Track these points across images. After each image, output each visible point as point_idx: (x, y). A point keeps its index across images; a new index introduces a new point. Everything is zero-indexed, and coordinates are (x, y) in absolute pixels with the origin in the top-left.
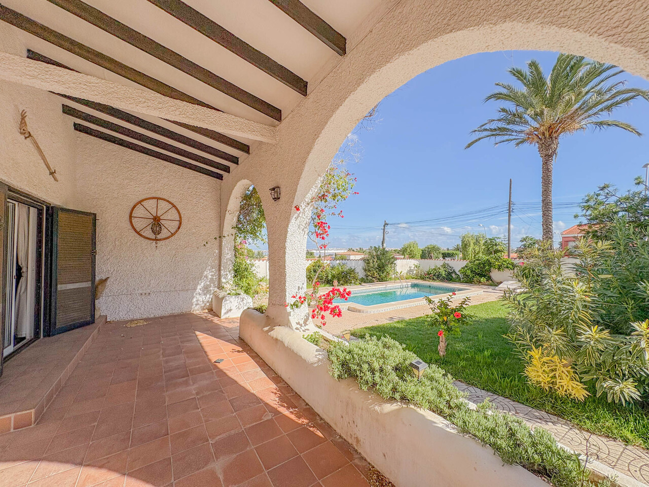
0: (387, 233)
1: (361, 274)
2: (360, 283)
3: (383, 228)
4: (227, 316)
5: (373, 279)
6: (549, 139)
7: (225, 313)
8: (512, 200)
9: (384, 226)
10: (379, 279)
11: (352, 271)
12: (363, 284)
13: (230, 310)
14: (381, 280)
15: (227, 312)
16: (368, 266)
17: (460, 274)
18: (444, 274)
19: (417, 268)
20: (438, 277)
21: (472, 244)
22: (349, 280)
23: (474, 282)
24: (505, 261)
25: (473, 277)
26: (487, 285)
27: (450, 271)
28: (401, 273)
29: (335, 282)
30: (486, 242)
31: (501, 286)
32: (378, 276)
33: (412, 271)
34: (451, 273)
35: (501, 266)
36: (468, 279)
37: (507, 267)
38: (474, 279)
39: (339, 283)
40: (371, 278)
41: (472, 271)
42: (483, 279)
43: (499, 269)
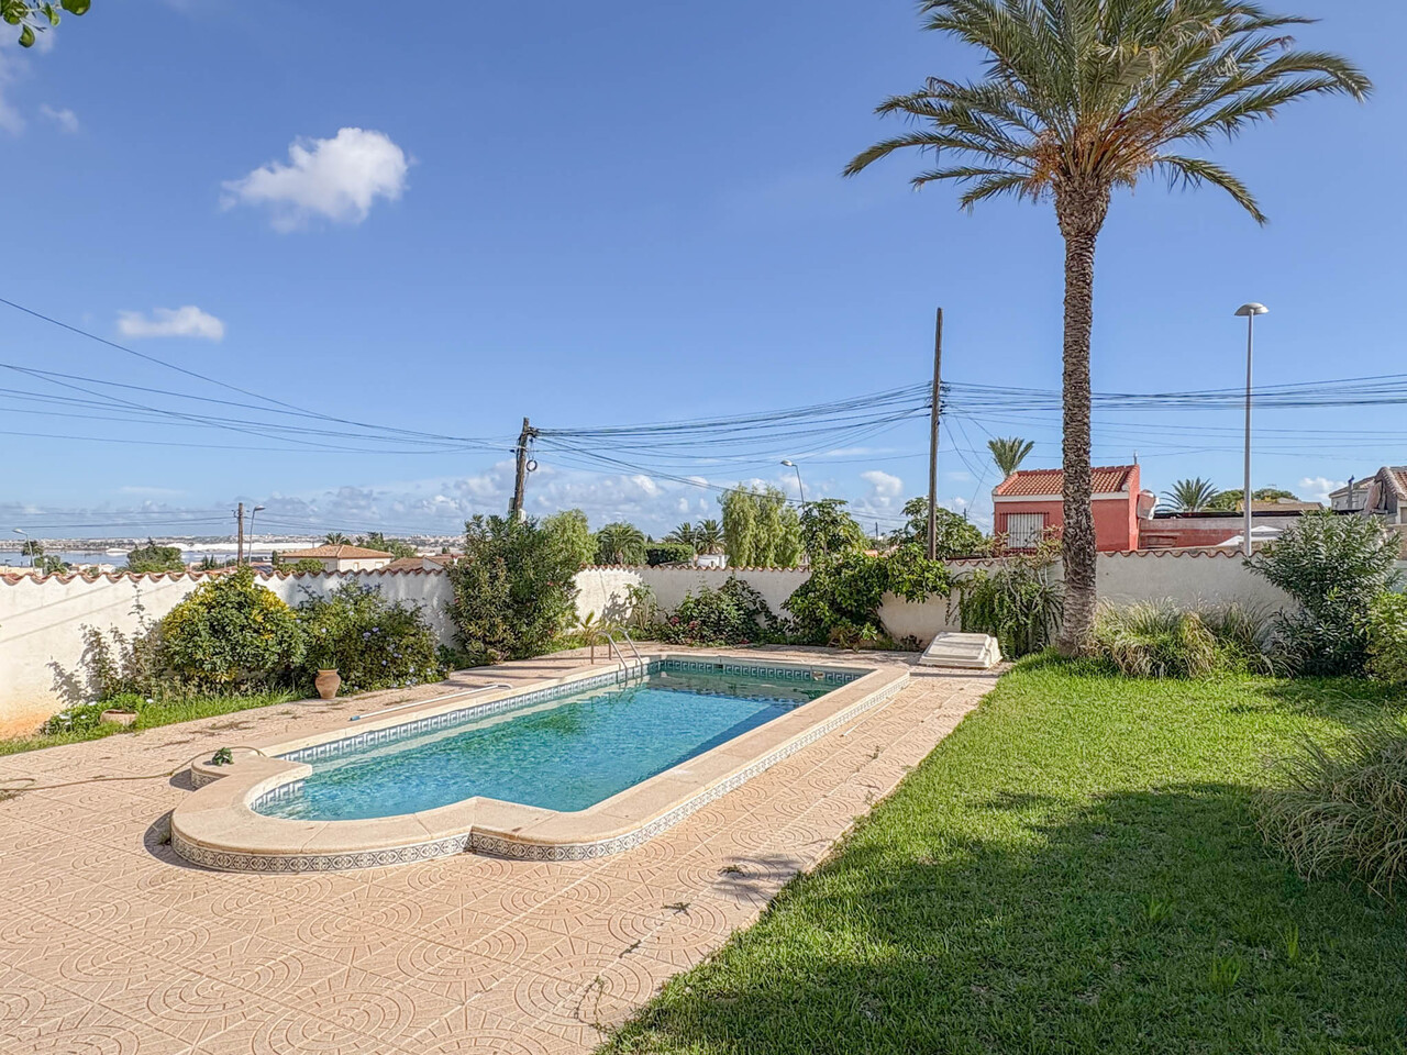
0: (532, 466)
1: (439, 631)
3: (516, 446)
5: (491, 650)
6: (1092, 179)
8: (943, 377)
9: (522, 440)
10: (514, 649)
11: (402, 622)
12: (454, 676)
14: (522, 651)
16: (469, 596)
17: (788, 615)
18: (733, 614)
19: (639, 598)
20: (718, 628)
21: (752, 521)
22: (394, 661)
23: (837, 640)
24: (929, 569)
25: (834, 623)
26: (874, 649)
27: (752, 607)
28: (588, 621)
29: (330, 679)
30: (808, 514)
31: (933, 649)
32: (511, 639)
33: (619, 612)
34: (756, 612)
35: (918, 584)
36: (817, 636)
37: (935, 588)
38: (834, 631)
39: (346, 680)
40: (479, 645)
41: (833, 604)
42: (868, 631)
43: (910, 596)
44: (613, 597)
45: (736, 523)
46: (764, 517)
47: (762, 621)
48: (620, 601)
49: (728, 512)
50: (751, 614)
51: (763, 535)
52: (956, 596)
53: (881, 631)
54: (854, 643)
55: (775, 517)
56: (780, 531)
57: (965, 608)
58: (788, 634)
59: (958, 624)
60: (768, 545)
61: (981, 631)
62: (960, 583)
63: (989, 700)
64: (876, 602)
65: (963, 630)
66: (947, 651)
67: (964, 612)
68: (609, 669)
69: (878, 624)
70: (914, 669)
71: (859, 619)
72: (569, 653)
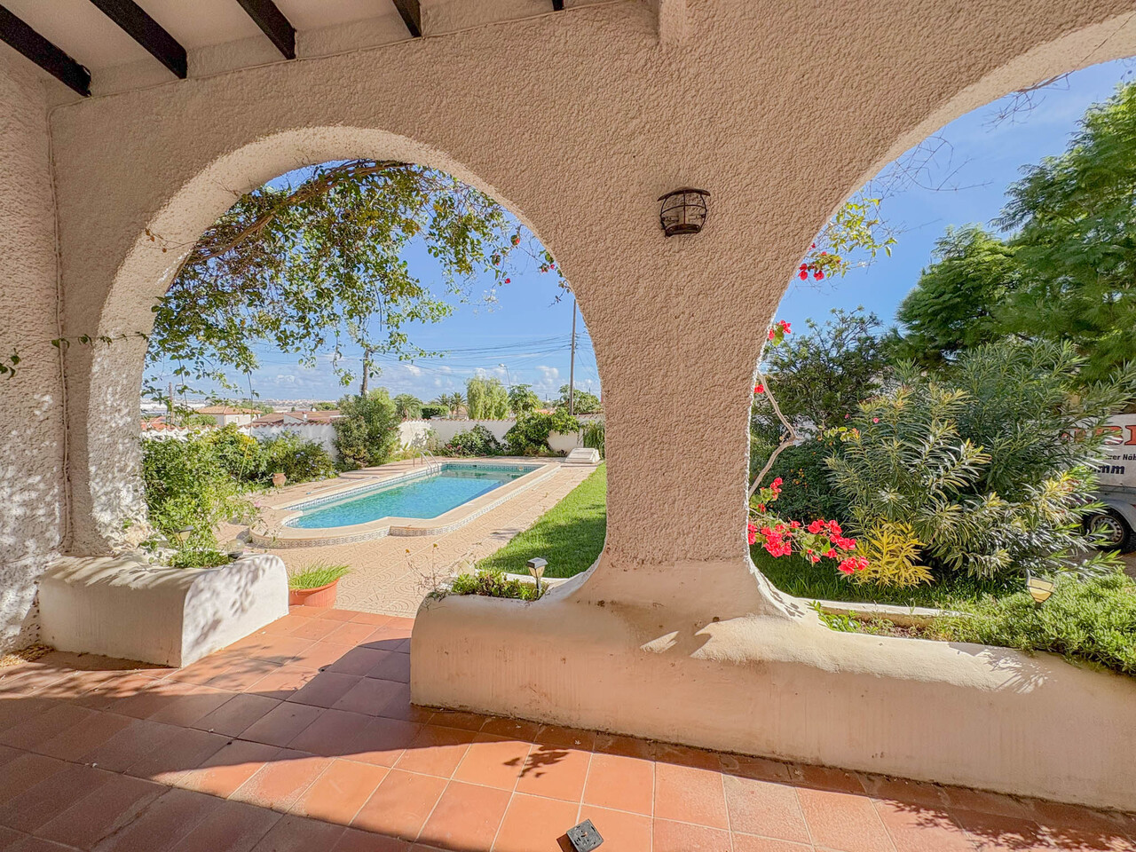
2: (336, 474)
4: (204, 650)
5: (358, 462)
7: (197, 643)
10: (370, 462)
12: (341, 474)
13: (215, 624)
14: (374, 462)
15: (204, 635)
16: (345, 435)
17: (506, 442)
18: (479, 443)
19: (430, 435)
20: (471, 449)
21: (482, 394)
22: (313, 468)
23: (528, 453)
24: (569, 420)
25: (527, 445)
26: (545, 456)
27: (488, 439)
28: (406, 446)
29: (280, 477)
30: (512, 392)
31: (571, 455)
32: (368, 456)
33: (419, 442)
34: (490, 441)
35: (565, 426)
36: (518, 450)
37: (572, 429)
38: (527, 449)
39: (288, 478)
40: (352, 460)
41: (526, 436)
42: (542, 448)
43: (562, 432)
44: (416, 435)
45: (474, 396)
46: (489, 392)
47: (492, 445)
48: (420, 437)
49: (470, 391)
50: (487, 442)
51: (489, 402)
52: (581, 431)
53: (549, 449)
54: (536, 453)
55: (495, 392)
56: (498, 399)
57: (585, 437)
58: (505, 450)
59: (582, 444)
60: (491, 406)
61: (592, 447)
62: (583, 426)
63: (592, 475)
64: (547, 435)
65: (584, 446)
66: (576, 456)
67: (585, 439)
68: (423, 469)
69: (547, 445)
70: (563, 464)
71: (539, 443)
72: (398, 463)
